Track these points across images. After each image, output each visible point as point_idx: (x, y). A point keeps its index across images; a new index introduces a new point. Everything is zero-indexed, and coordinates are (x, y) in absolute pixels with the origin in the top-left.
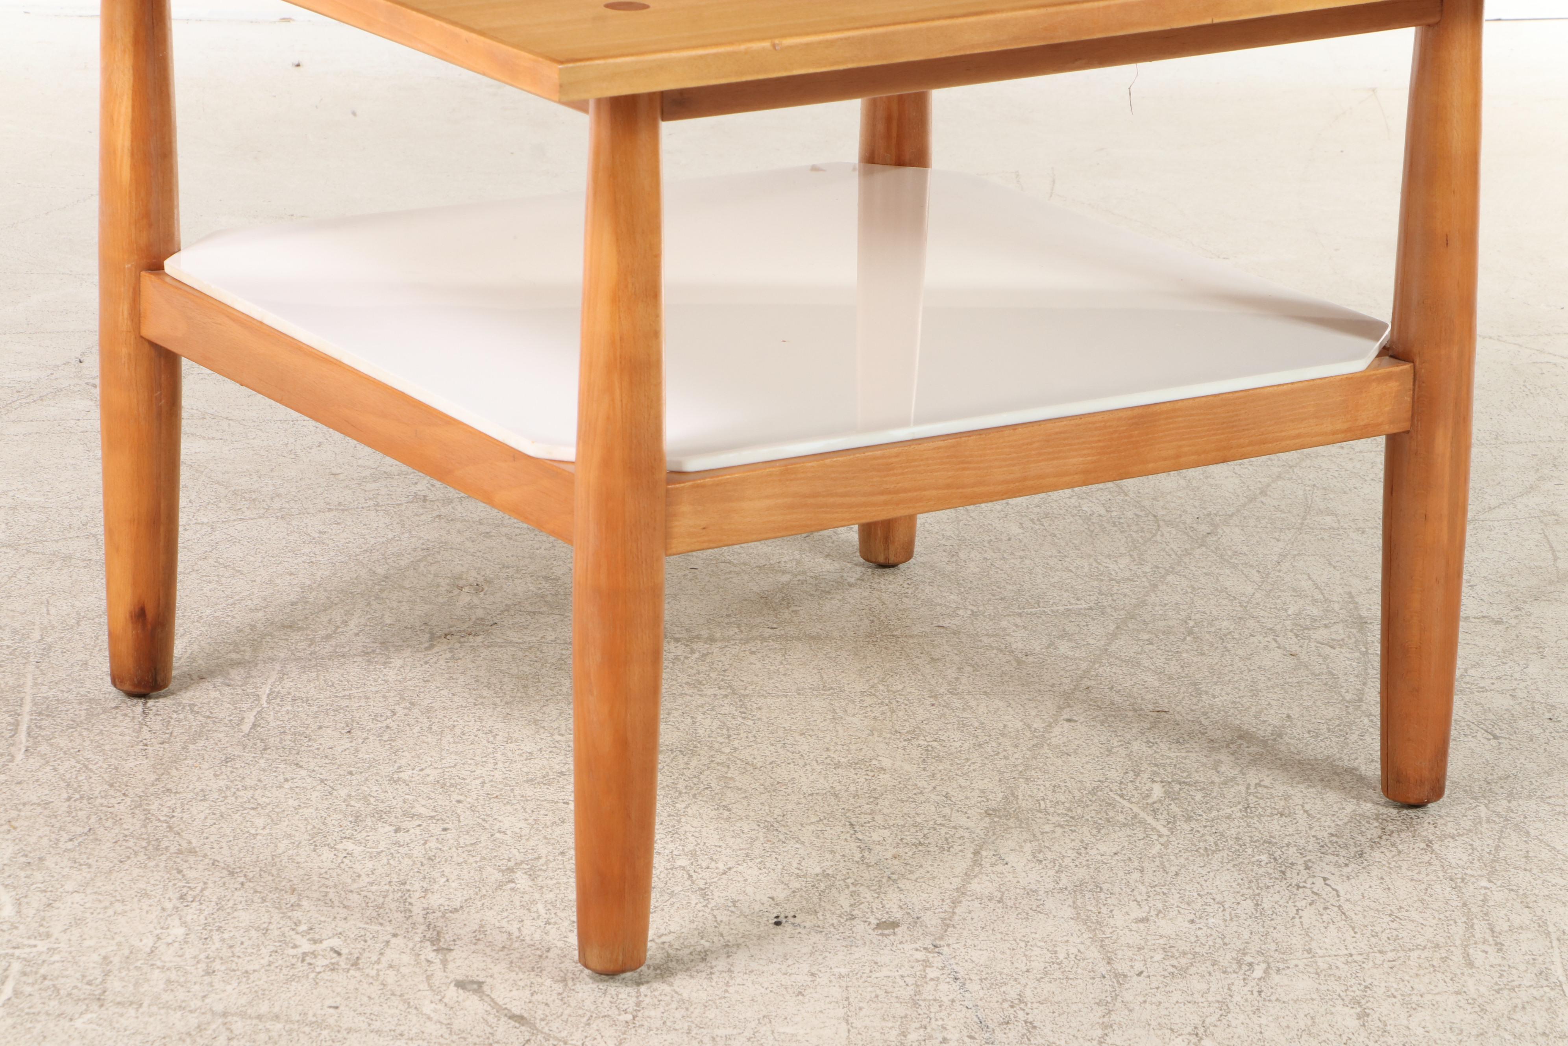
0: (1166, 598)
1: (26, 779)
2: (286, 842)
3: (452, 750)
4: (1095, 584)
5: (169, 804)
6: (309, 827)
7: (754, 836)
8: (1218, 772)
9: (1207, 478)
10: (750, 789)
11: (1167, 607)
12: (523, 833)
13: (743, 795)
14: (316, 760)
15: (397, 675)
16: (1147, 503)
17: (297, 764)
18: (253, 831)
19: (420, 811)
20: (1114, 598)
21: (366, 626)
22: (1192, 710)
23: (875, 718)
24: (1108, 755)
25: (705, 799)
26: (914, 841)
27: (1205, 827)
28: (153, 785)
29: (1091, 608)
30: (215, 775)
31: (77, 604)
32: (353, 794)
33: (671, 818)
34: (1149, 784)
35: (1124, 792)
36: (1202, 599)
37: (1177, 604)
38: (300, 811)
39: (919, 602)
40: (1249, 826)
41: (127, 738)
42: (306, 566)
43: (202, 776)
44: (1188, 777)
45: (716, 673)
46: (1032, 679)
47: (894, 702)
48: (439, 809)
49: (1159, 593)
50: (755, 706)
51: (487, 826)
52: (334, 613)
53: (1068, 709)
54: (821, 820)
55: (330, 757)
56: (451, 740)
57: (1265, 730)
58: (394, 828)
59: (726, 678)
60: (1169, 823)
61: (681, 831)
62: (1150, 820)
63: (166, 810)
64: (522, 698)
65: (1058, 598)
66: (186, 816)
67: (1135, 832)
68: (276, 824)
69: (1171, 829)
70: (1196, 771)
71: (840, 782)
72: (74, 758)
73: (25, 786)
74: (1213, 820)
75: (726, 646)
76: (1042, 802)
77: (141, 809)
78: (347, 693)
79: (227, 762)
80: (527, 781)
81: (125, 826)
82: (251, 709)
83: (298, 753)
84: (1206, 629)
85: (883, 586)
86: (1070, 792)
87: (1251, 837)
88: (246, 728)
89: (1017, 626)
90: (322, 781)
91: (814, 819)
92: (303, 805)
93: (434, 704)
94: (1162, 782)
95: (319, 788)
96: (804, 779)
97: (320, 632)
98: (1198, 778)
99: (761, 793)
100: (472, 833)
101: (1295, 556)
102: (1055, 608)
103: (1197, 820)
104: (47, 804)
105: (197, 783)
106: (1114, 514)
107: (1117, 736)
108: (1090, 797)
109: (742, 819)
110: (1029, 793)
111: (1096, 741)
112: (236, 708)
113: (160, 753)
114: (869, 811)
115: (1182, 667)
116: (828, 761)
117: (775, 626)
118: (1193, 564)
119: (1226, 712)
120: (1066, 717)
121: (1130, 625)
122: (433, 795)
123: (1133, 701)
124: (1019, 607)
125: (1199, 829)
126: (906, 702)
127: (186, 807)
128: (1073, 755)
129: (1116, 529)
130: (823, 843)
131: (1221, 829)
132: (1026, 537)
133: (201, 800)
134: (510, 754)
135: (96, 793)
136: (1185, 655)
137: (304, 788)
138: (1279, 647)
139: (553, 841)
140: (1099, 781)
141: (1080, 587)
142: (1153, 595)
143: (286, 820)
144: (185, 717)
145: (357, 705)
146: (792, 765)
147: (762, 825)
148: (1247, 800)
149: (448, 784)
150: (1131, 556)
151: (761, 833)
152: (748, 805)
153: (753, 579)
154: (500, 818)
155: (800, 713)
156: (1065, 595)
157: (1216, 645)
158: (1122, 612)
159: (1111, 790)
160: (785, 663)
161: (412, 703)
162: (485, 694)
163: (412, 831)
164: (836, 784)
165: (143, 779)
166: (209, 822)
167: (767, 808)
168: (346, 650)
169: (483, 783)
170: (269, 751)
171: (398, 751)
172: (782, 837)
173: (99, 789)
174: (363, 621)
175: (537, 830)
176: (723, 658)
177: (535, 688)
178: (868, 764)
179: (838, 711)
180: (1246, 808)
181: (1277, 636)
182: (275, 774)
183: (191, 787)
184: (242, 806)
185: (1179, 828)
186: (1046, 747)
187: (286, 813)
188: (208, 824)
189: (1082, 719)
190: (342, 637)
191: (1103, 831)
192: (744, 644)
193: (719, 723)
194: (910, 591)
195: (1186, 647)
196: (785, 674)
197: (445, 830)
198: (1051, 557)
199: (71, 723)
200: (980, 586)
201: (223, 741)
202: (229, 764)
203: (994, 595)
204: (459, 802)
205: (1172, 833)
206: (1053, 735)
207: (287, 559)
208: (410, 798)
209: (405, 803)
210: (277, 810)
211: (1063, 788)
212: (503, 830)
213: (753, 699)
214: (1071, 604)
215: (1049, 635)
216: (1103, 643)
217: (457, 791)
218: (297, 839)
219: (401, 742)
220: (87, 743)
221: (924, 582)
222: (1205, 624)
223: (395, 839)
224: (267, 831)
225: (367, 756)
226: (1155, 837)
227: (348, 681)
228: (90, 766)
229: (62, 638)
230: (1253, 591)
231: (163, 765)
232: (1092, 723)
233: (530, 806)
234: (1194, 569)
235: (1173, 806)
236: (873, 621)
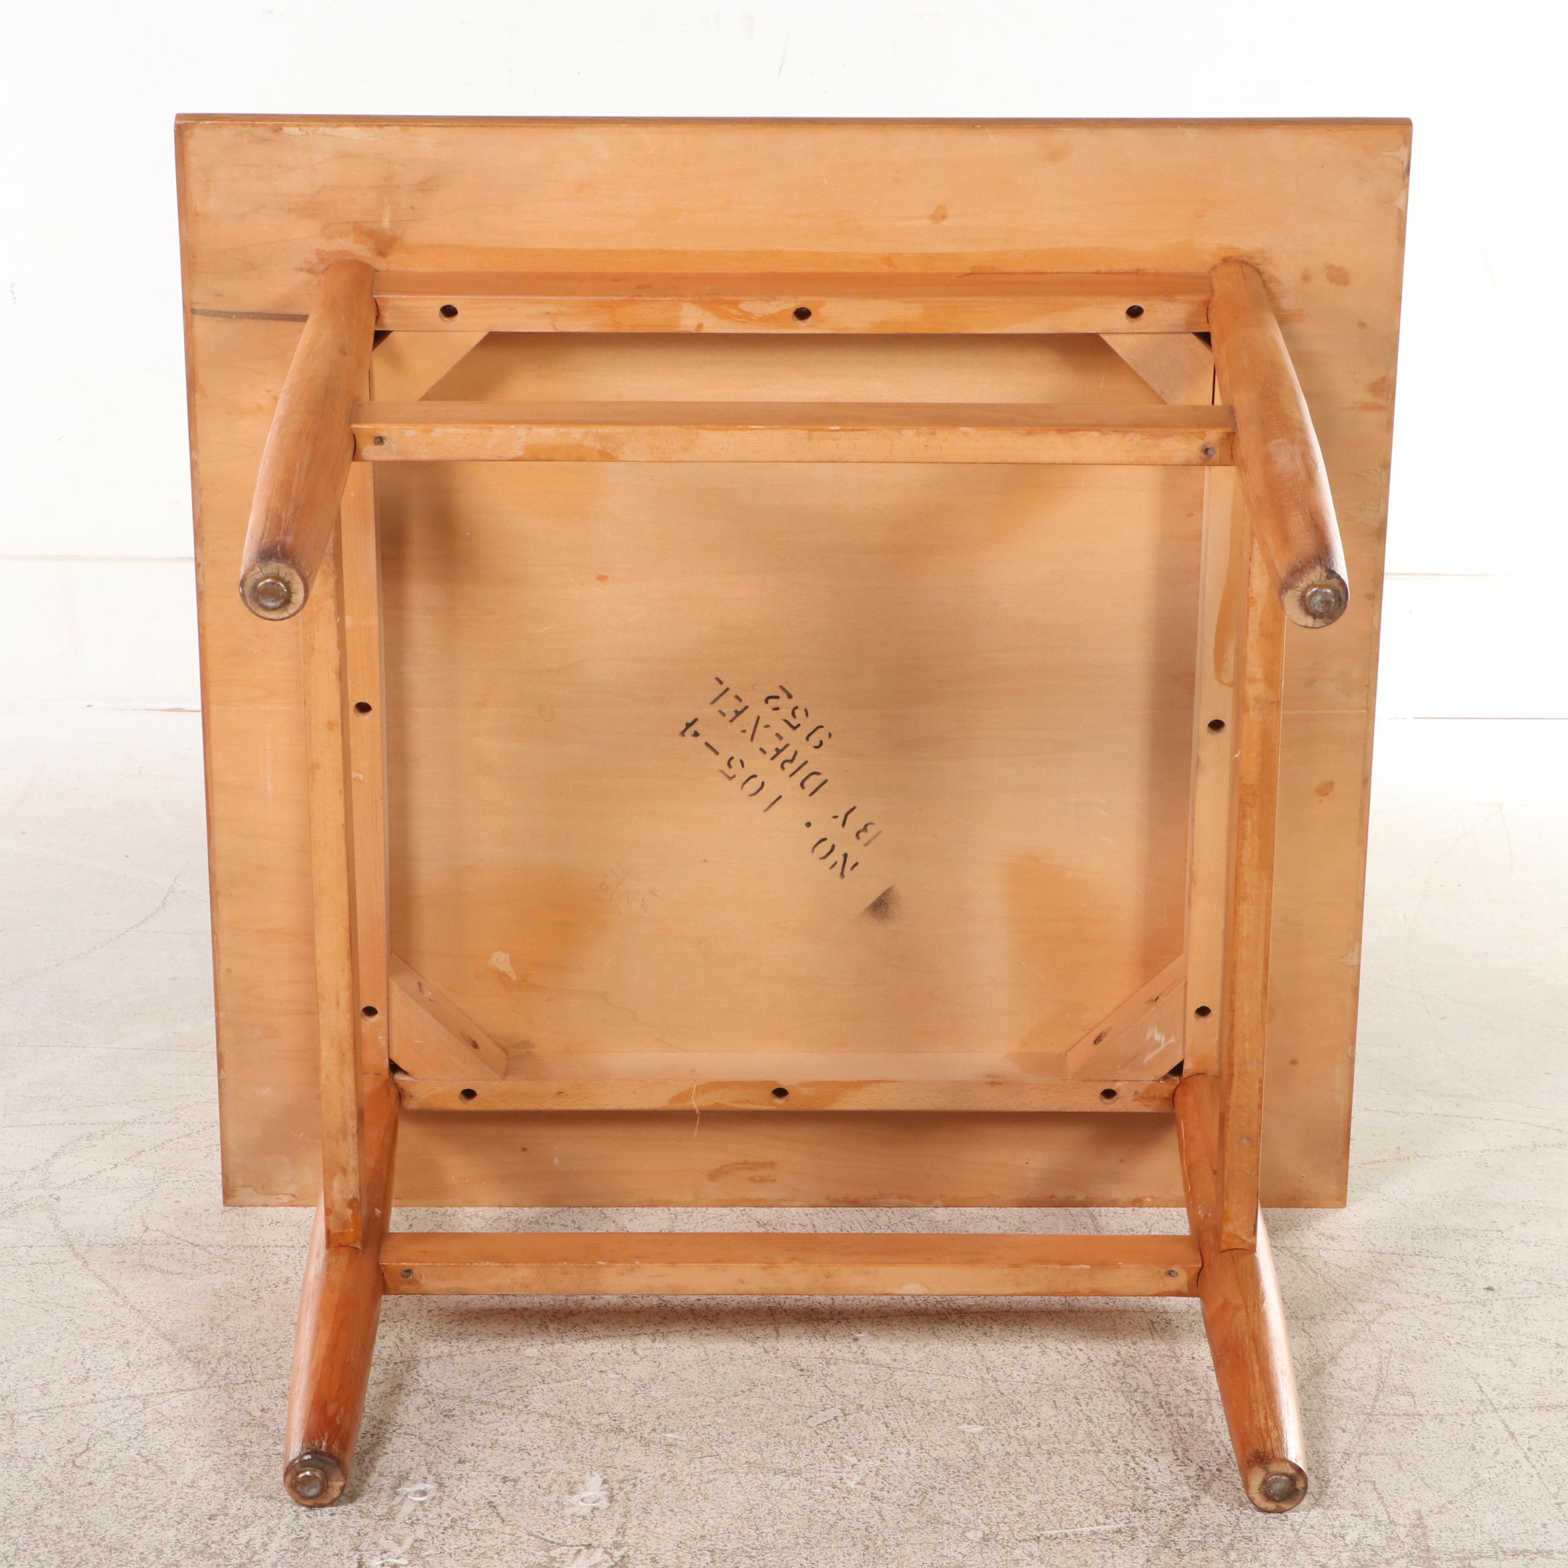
0: (1208, 1516)
4: (1129, 1493)
11: (1208, 1530)
20: (1149, 1515)
29: (1119, 1531)
36: (1249, 1518)
37: (1219, 1525)
39: (924, 1520)
42: (237, 1459)
49: (1200, 1508)
52: (255, 1532)
65: (1084, 1515)
85: (885, 1493)
89: (1031, 1555)
97: (233, 1561)
101: (1360, 1455)
102: (1078, 1530)
117: (754, 1553)
121: (1162, 1557)
124: (1038, 1529)
129: (1162, 1411)
132: (1058, 1422)
141: (1112, 1497)
142: (1192, 1509)
150: (1174, 1451)
153: (740, 1483)
156: (1093, 1509)
158: (1156, 1538)
174: (285, 1543)
194: (916, 1501)
198: (1083, 1452)
200: (997, 1495)
203: (1011, 1509)
207: (217, 1450)
214: (1098, 1524)
221: (933, 1488)
222: (1249, 1557)
236: (867, 1547)
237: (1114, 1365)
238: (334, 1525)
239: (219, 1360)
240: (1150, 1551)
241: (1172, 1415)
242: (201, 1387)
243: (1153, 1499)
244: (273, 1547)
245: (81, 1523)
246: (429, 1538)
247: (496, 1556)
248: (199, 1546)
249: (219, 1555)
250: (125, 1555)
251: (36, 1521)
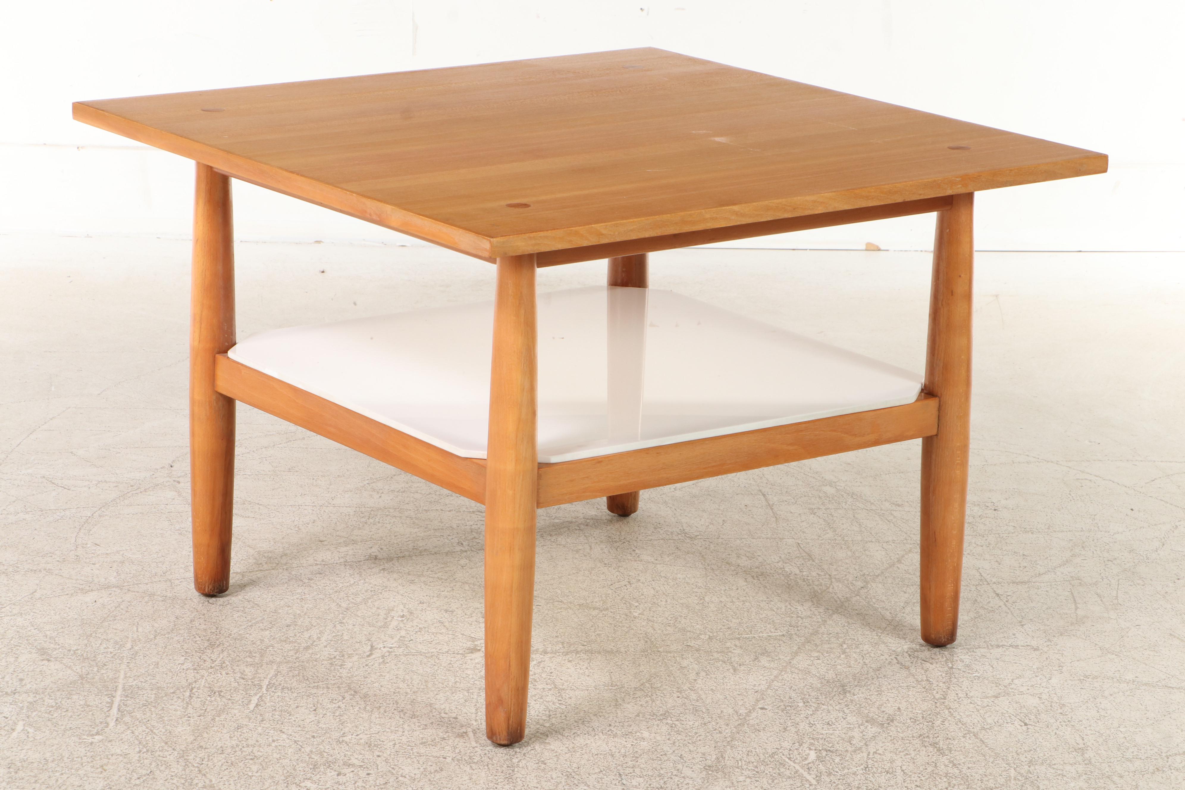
0: (831, 629)
1: (115, 739)
2: (270, 781)
3: (377, 722)
4: (788, 619)
5: (200, 756)
6: (285, 772)
7: (558, 781)
8: (851, 744)
9: (865, 550)
10: (559, 750)
11: (831, 635)
12: (416, 777)
13: (555, 754)
14: (293, 728)
15: (348, 673)
16: (825, 567)
17: (281, 731)
18: (250, 774)
19: (354, 762)
20: (799, 629)
21: (331, 641)
22: (839, 703)
23: (641, 705)
24: (784, 732)
25: (530, 756)
26: (658, 786)
27: (839, 779)
28: (192, 743)
29: (783, 635)
30: (230, 737)
31: (156, 625)
32: (314, 750)
33: (509, 768)
34: (808, 751)
35: (791, 756)
36: (853, 630)
37: (837, 633)
38: (281, 761)
39: (677, 630)
40: (866, 780)
41: (179, 713)
42: (298, 601)
43: (222, 738)
44: (833, 747)
45: (546, 674)
46: (743, 681)
47: (654, 695)
48: (366, 761)
49: (827, 626)
50: (568, 696)
51: (394, 772)
52: (313, 632)
53: (762, 701)
54: (602, 771)
55: (302, 726)
56: (377, 716)
57: (883, 717)
58: (337, 773)
59: (551, 677)
60: (817, 776)
61: (514, 777)
62: (805, 774)
63: (198, 760)
64: (423, 689)
65: (764, 628)
66: (210, 763)
67: (796, 782)
68: (265, 769)
69: (818, 780)
70: (838, 743)
71: (615, 747)
72: (145, 725)
73: (113, 743)
74: (844, 775)
75: (553, 657)
76: (740, 762)
77: (183, 759)
78: (316, 684)
79: (238, 729)
80: (422, 743)
81: (172, 770)
82: (256, 694)
83: (282, 724)
84: (854, 650)
85: (655, 619)
86: (758, 755)
87: (867, 786)
88: (252, 706)
89: (736, 646)
90: (295, 742)
91: (597, 771)
92: (282, 757)
93: (369, 693)
94: (815, 750)
95: (293, 746)
96: (594, 744)
97: (303, 645)
98: (838, 748)
99: (566, 753)
100: (385, 777)
102: (761, 635)
103: (834, 775)
104: (126, 755)
105: (219, 743)
106: (804, 573)
107: (790, 719)
108: (770, 759)
109: (552, 770)
110: (732, 756)
111: (777, 722)
112: (247, 694)
113: (198, 723)
114: (631, 766)
115: (836, 675)
116: (610, 733)
117: (585, 644)
118: (850, 608)
119: (860, 705)
120: (760, 706)
121: (807, 647)
122: (363, 752)
123: (803, 696)
124: (739, 634)
125: (835, 781)
126: (662, 695)
127: (211, 758)
128: (762, 731)
129: (804, 583)
130: (601, 786)
131: (849, 781)
132: (748, 587)
133: (220, 754)
134: (413, 726)
135: (157, 748)
136: (839, 667)
137: (284, 746)
138: (898, 663)
139: (434, 783)
140: (777, 748)
141: (778, 621)
142: (823, 627)
143: (271, 766)
144: (215, 699)
145: (322, 692)
146: (586, 736)
147: (564, 774)
148: (867, 762)
149: (373, 745)
150: (812, 601)
151: (563, 779)
152: (557, 761)
153: (575, 613)
154: (403, 767)
155: (595, 701)
156: (769, 626)
157: (859, 661)
158: (803, 638)
159: (783, 755)
160: (589, 668)
161: (355, 692)
162: (401, 686)
163: (348, 775)
164: (613, 748)
165: (186, 739)
166: (224, 767)
167: (569, 763)
168: (318, 657)
169: (395, 744)
170: (264, 722)
171: (344, 722)
172: (576, 782)
173: (159, 745)
174: (330, 637)
175: (425, 775)
176: (551, 665)
177: (432, 683)
178: (634, 735)
179: (619, 700)
180: (866, 768)
181: (897, 656)
182: (267, 737)
183: (215, 745)
184: (245, 758)
185: (823, 780)
186: (746, 726)
187: (272, 762)
188: (223, 769)
189: (770, 708)
190: (316, 648)
191: (775, 781)
192: (565, 655)
193: (545, 707)
194: (672, 622)
195: (840, 662)
196: (588, 676)
197: (368, 774)
199: (145, 702)
200: (716, 619)
201: (237, 715)
202: (239, 730)
203: (724, 626)
204: (379, 756)
205: (818, 783)
206: (751, 718)
207: (287, 597)
208: (349, 753)
209: (345, 756)
210: (266, 760)
211: (754, 753)
212: (403, 775)
213: (567, 692)
214: (772, 632)
215: (755, 652)
216: (788, 658)
217: (378, 749)
218: (277, 779)
219: (346, 717)
220: (154, 715)
221: (681, 616)
222: (854, 647)
223: (337, 780)
224: (259, 774)
225: (325, 726)
226: (808, 786)
227: (317, 677)
228: (154, 731)
229: (144, 647)
230: (886, 625)
231: (199, 730)
232: (777, 711)
233: (423, 759)
234: (850, 611)
235: (821, 766)
236: (646, 642)
237: (778, 562)
238: (355, 630)
239: (281, 557)
240: (800, 644)
241: (810, 585)
242: (273, 569)
243: (801, 622)
244: (323, 639)
245: (217, 628)
246: (408, 636)
247: (445, 644)
248: (283, 638)
249: (295, 642)
250: (243, 642)
251: (192, 627)
